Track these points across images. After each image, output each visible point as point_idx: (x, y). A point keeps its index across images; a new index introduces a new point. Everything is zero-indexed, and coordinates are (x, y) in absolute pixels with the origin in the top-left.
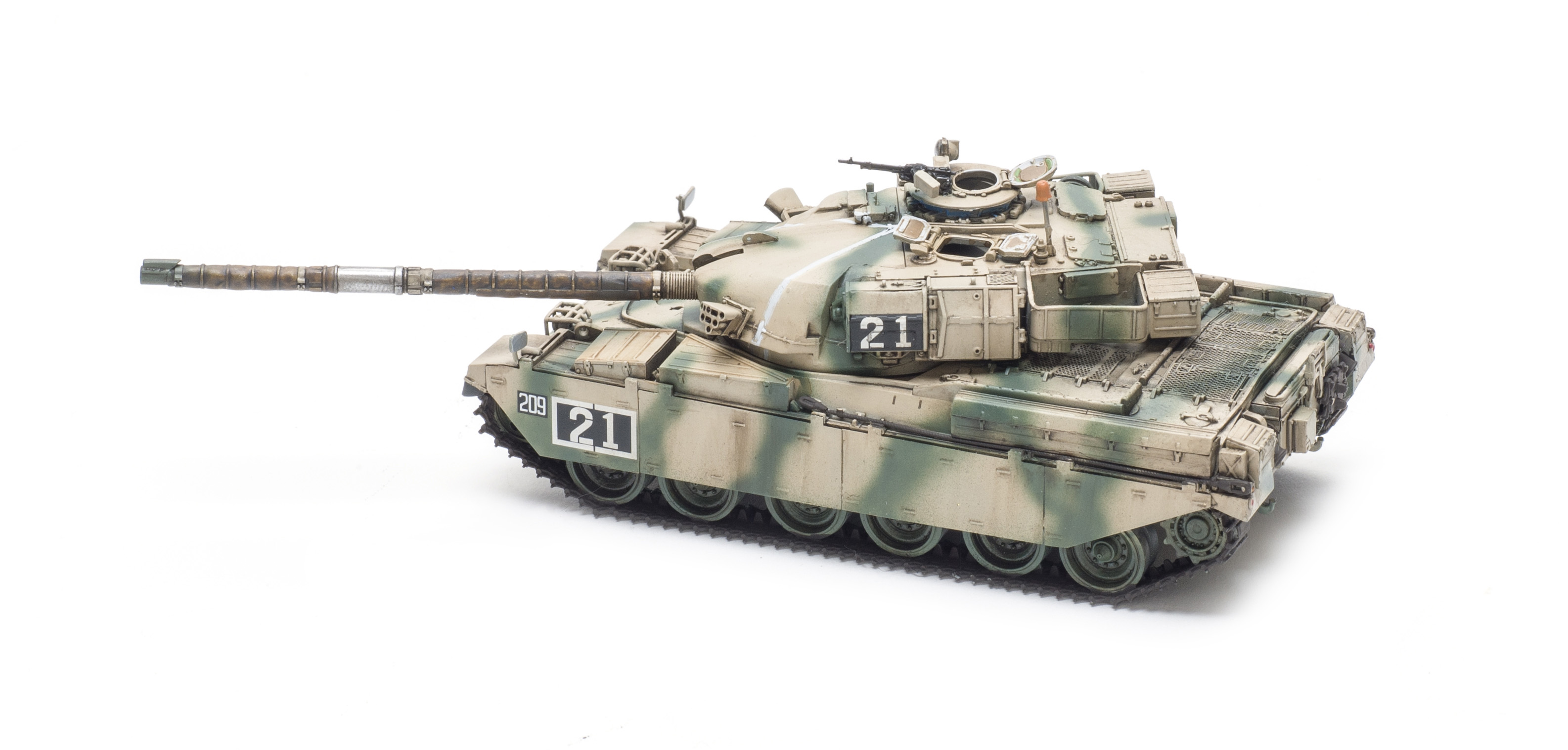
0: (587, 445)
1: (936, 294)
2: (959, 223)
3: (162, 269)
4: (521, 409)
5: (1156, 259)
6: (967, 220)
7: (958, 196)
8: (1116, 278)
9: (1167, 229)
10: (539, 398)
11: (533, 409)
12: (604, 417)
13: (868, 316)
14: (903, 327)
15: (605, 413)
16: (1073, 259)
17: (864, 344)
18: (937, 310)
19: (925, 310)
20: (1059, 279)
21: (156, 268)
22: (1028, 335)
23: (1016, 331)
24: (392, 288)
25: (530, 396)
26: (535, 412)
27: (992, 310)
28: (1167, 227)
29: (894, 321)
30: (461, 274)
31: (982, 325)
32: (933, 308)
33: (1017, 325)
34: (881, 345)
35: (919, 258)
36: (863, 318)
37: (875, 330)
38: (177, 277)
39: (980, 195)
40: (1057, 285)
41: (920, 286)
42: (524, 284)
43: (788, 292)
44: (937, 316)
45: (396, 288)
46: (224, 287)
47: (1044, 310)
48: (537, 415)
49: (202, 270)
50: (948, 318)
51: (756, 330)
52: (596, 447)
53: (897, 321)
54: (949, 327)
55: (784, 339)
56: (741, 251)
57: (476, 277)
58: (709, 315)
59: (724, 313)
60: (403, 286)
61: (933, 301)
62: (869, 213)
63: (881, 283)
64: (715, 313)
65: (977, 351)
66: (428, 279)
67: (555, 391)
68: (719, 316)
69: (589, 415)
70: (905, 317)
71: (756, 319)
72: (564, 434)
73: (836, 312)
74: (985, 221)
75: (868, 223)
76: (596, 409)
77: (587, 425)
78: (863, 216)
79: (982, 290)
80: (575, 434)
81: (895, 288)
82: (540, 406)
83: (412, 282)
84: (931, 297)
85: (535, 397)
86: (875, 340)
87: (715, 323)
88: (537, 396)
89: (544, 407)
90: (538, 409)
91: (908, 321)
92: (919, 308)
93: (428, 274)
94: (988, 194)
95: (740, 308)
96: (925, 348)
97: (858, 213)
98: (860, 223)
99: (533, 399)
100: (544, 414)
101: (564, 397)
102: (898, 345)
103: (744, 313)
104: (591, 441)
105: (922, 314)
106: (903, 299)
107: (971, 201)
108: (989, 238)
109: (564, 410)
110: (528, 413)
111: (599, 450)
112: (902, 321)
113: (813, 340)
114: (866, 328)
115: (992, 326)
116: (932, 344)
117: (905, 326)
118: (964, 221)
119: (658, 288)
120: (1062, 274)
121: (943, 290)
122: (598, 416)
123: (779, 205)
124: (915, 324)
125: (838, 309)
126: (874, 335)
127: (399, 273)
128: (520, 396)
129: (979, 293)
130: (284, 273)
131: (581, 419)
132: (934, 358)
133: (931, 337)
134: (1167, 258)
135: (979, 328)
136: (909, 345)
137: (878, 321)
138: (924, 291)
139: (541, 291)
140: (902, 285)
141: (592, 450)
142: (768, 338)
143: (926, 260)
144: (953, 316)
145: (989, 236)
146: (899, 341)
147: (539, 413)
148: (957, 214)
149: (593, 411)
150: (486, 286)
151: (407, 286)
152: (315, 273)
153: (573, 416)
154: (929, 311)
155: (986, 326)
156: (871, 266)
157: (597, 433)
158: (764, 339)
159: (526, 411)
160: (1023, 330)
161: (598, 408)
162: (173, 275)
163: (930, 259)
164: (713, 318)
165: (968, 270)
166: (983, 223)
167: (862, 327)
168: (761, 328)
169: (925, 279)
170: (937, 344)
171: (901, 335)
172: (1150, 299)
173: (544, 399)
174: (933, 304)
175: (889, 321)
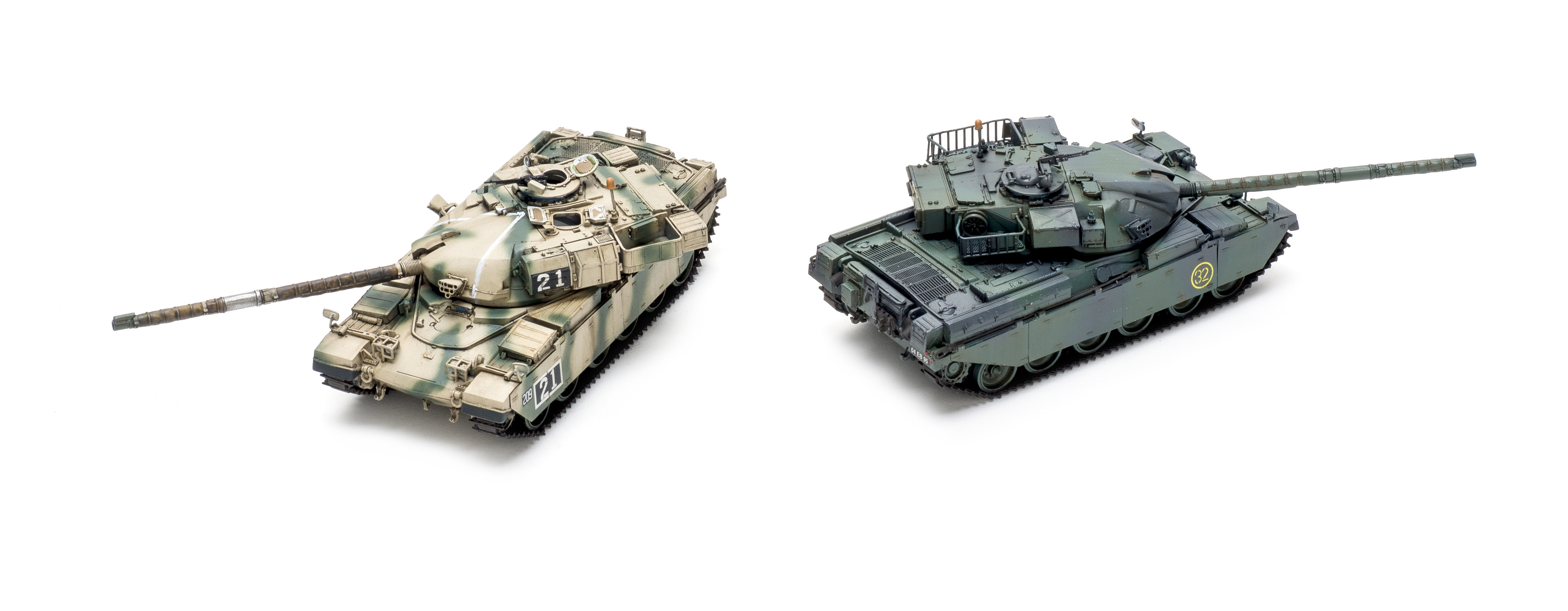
1: (574, 254)
2: (556, 205)
3: (126, 320)
5: (670, 207)
6: (561, 202)
7: (551, 189)
8: (657, 223)
9: (663, 185)
13: (541, 274)
14: (559, 276)
16: (631, 216)
17: (540, 289)
19: (570, 264)
20: (628, 230)
21: (123, 321)
22: (623, 266)
23: (618, 265)
24: (256, 304)
27: (604, 257)
28: (662, 183)
29: (555, 273)
30: (293, 287)
31: (601, 266)
32: (575, 262)
33: (618, 262)
34: (549, 288)
35: (548, 233)
36: (538, 276)
37: (545, 280)
38: (135, 323)
39: (562, 186)
40: (628, 233)
41: (563, 252)
42: (328, 286)
43: (486, 266)
44: (575, 265)
45: (259, 303)
46: (163, 323)
47: (631, 252)
49: (149, 316)
50: (583, 266)
51: (472, 290)
53: (556, 273)
54: (583, 269)
55: (490, 293)
56: (443, 244)
57: (301, 287)
58: (447, 287)
59: (456, 285)
60: (262, 302)
61: (572, 258)
62: (505, 208)
63: (541, 253)
64: (450, 286)
65: (599, 280)
66: (275, 295)
68: (453, 288)
70: (560, 270)
71: (470, 284)
73: (516, 273)
74: (570, 200)
75: (506, 214)
78: (502, 211)
79: (597, 247)
81: (550, 255)
83: (267, 298)
84: (571, 256)
86: (546, 286)
87: (452, 291)
91: (562, 272)
92: (566, 264)
93: (274, 291)
94: (566, 184)
95: (461, 280)
96: (572, 285)
97: (499, 209)
98: (501, 214)
102: (557, 286)
103: (464, 282)
105: (569, 267)
106: (556, 261)
107: (559, 191)
108: (576, 211)
112: (559, 273)
113: (507, 290)
114: (540, 280)
115: (606, 266)
116: (575, 281)
117: (561, 275)
118: (559, 203)
119: (401, 273)
120: (630, 227)
121: (576, 252)
123: (438, 206)
124: (566, 272)
125: (517, 271)
126: (544, 283)
127: (258, 294)
129: (596, 249)
130: (195, 307)
132: (577, 289)
133: (574, 278)
134: (675, 205)
135: (599, 268)
136: (563, 284)
137: (547, 276)
138: (567, 253)
139: (338, 288)
140: (553, 252)
142: (480, 293)
143: (554, 233)
144: (585, 265)
145: (576, 209)
146: (558, 283)
148: (554, 200)
150: (307, 292)
151: (264, 300)
152: (212, 305)
155: (603, 267)
156: (526, 242)
158: (478, 294)
160: (621, 264)
162: (133, 322)
163: (555, 232)
164: (450, 289)
165: (579, 236)
166: (569, 202)
167: (538, 281)
168: (474, 288)
169: (562, 246)
170: (578, 281)
171: (559, 280)
172: (682, 233)
174: (573, 260)
175: (552, 274)
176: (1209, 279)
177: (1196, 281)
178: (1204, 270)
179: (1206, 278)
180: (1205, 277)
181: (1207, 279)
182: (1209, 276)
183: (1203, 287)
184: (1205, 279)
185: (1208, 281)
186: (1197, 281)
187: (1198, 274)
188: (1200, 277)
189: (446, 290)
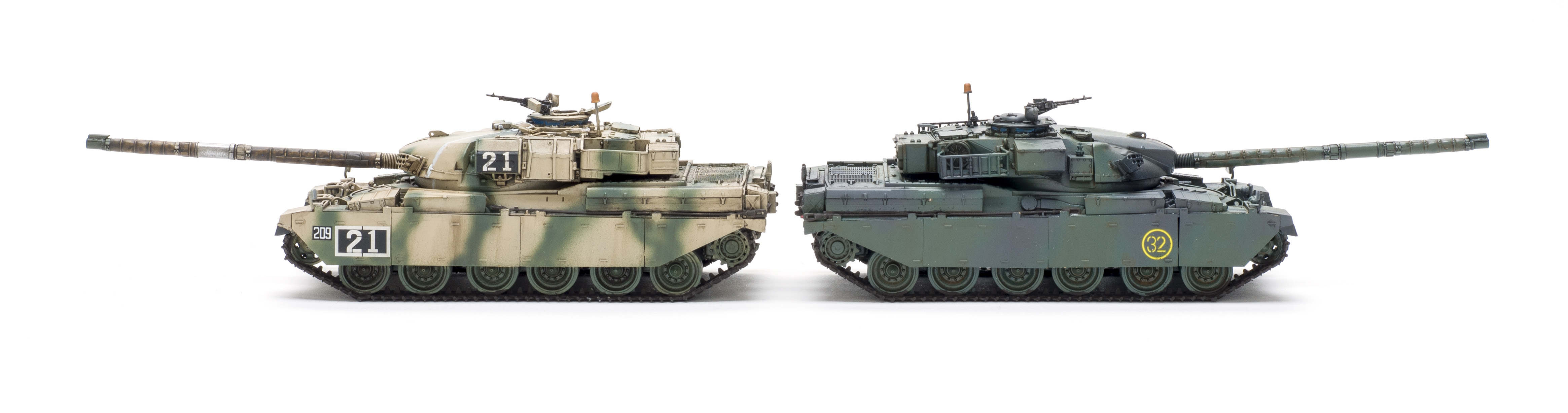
0: (358, 253)
1: (525, 142)
4: (315, 238)
10: (327, 228)
11: (322, 236)
12: (369, 233)
13: (486, 152)
15: (369, 231)
17: (484, 169)
18: (527, 150)
19: (520, 150)
22: (580, 169)
23: (571, 166)
25: (321, 228)
26: (324, 238)
27: (558, 150)
29: (501, 155)
31: (552, 158)
34: (494, 168)
36: (483, 154)
37: (491, 160)
43: (447, 148)
44: (528, 154)
47: (588, 152)
48: (325, 239)
50: (533, 154)
51: (428, 169)
52: (364, 254)
53: (504, 154)
54: (533, 159)
55: (444, 172)
57: (276, 150)
59: (411, 159)
61: (525, 145)
63: (498, 137)
65: (551, 175)
67: (337, 222)
68: (406, 158)
69: (359, 234)
70: (506, 151)
71: (428, 163)
72: (343, 249)
76: (364, 229)
77: (358, 240)
79: (552, 139)
80: (349, 248)
81: (503, 138)
82: (327, 234)
85: (324, 228)
86: (490, 166)
88: (325, 227)
89: (330, 234)
90: (326, 235)
91: (509, 156)
92: (516, 150)
95: (420, 157)
96: (520, 172)
99: (323, 230)
100: (330, 238)
101: (343, 225)
102: (504, 169)
103: (421, 159)
104: (360, 250)
105: (518, 152)
106: (508, 146)
109: (343, 233)
110: (320, 239)
111: (365, 255)
112: (506, 157)
113: (457, 171)
114: (486, 159)
115: (558, 159)
116: (524, 170)
117: (508, 160)
119: (379, 159)
121: (529, 140)
122: (365, 234)
124: (513, 158)
126: (490, 163)
127: (232, 146)
128: (314, 229)
129: (551, 141)
131: (354, 237)
132: (525, 179)
133: (523, 165)
135: (550, 160)
136: (510, 169)
137: (494, 158)
138: (521, 140)
140: (509, 138)
141: (361, 256)
142: (434, 172)
144: (535, 153)
146: (504, 167)
147: (327, 238)
149: (362, 231)
150: (281, 155)
153: (349, 236)
154: (522, 151)
155: (554, 159)
157: (364, 245)
158: (432, 173)
159: (318, 238)
160: (576, 166)
161: (365, 228)
167: (483, 159)
168: (430, 168)
170: (526, 170)
171: (506, 163)
173: (330, 229)
174: (525, 146)
175: (500, 159)
176: (1167, 251)
177: (1148, 248)
178: (1159, 238)
179: (1162, 249)
180: (1161, 247)
181: (1164, 251)
182: (1166, 247)
183: (1159, 258)
184: (1160, 249)
185: (1165, 254)
186: (1150, 249)
187: (1152, 241)
188: (1154, 244)
189: (400, 162)
